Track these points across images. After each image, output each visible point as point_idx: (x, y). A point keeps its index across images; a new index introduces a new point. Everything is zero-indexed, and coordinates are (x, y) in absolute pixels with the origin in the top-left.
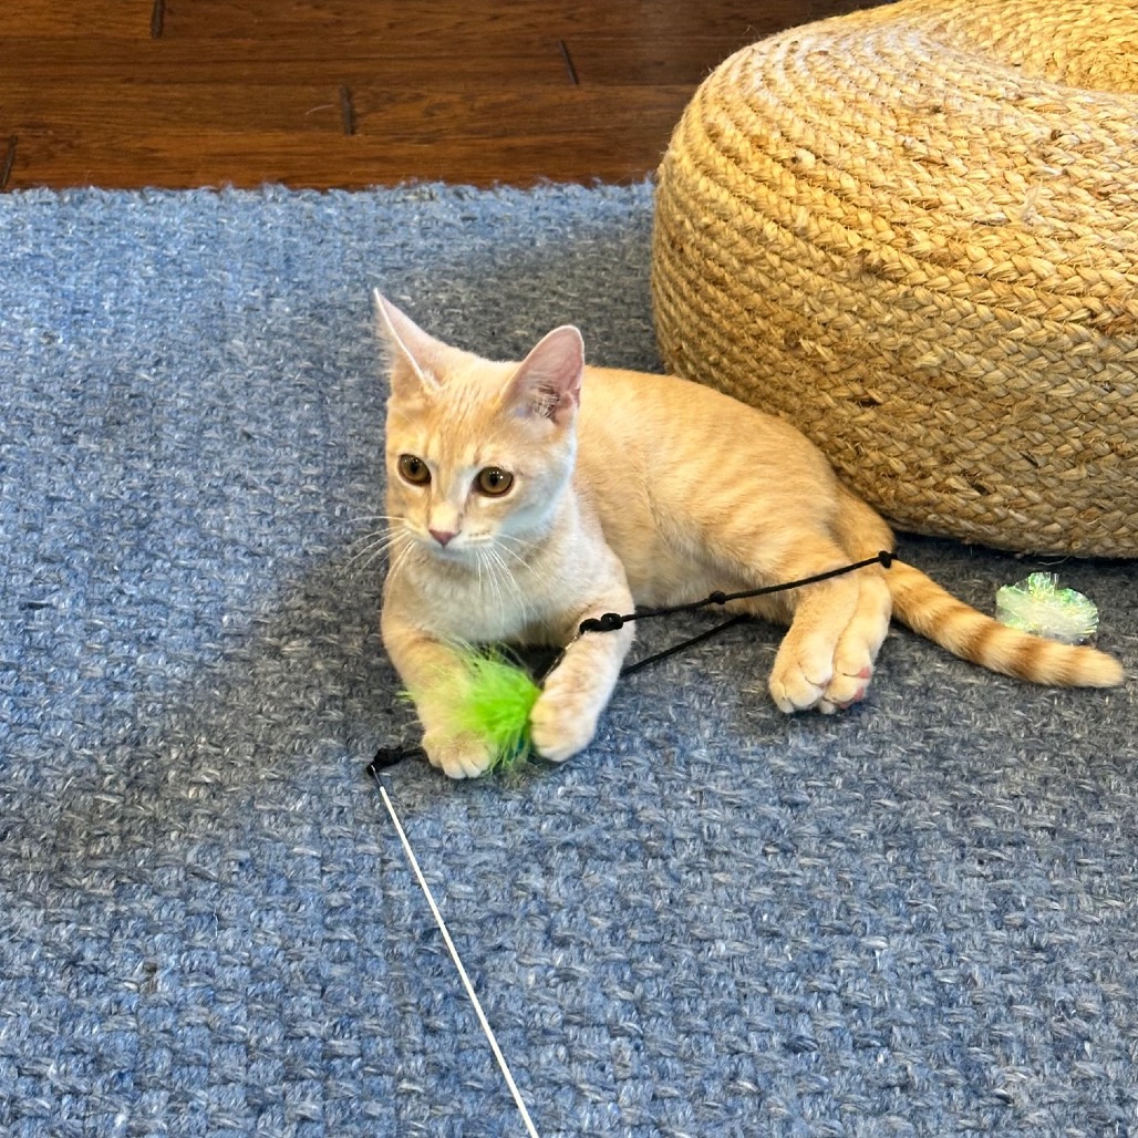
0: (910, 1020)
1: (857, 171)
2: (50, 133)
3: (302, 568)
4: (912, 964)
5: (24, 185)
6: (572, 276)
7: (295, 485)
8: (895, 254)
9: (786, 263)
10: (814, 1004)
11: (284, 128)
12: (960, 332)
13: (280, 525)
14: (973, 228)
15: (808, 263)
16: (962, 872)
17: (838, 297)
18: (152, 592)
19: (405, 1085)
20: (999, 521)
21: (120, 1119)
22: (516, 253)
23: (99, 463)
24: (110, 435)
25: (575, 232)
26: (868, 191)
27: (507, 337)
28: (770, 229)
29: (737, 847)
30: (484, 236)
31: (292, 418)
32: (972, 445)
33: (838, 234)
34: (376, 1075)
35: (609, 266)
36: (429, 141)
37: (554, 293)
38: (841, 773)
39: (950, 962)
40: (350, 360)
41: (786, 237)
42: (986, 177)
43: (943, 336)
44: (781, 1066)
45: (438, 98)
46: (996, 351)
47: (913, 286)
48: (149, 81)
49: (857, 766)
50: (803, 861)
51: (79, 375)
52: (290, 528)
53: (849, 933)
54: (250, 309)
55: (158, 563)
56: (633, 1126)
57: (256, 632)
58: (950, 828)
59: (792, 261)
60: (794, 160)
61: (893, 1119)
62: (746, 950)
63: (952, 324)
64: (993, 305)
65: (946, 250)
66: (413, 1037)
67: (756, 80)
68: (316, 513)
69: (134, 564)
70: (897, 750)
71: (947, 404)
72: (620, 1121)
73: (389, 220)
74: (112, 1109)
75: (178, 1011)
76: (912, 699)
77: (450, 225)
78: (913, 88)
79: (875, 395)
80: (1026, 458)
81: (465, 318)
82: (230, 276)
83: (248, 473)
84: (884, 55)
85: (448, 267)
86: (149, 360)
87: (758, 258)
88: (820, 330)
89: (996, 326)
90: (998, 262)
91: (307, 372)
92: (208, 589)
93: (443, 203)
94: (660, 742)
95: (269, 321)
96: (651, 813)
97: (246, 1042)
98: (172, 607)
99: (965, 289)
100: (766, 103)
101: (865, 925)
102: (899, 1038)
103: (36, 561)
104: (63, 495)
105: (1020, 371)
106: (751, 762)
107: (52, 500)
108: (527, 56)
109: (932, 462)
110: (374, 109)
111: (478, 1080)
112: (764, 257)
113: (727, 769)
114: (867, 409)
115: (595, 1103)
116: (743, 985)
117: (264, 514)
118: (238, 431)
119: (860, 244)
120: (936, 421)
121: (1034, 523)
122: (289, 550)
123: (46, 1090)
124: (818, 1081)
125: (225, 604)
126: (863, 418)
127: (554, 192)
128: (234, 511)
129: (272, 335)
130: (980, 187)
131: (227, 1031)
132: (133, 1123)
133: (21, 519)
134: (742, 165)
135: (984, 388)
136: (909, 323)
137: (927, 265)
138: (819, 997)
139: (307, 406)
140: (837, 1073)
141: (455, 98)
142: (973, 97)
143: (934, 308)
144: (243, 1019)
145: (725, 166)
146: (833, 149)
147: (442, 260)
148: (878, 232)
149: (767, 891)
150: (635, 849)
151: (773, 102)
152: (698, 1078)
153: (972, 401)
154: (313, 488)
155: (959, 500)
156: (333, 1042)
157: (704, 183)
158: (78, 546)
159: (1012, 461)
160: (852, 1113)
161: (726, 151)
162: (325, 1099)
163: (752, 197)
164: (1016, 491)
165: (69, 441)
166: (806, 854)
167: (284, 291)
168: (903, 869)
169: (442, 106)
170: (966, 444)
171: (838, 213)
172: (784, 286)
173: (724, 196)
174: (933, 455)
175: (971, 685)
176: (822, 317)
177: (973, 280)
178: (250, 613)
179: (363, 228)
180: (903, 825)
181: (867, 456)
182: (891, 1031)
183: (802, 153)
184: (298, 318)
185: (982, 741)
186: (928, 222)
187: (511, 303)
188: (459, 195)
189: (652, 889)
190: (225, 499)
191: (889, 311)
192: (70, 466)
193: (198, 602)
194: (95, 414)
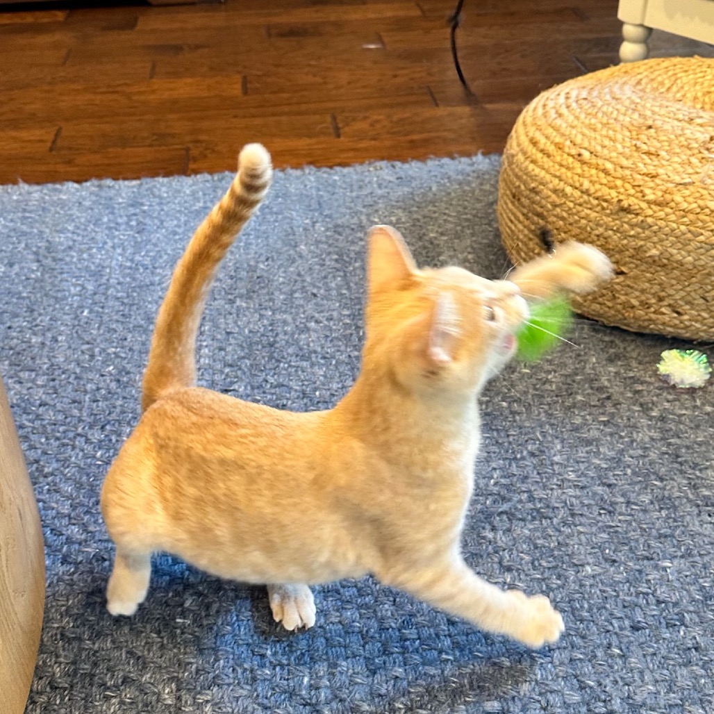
0: (692, 609)
1: (612, 160)
2: (204, 145)
3: (349, 364)
4: (686, 576)
5: (196, 172)
6: (451, 205)
7: (340, 320)
8: (636, 201)
9: (577, 207)
10: (642, 601)
11: (309, 136)
12: (671, 238)
13: (336, 342)
14: (676, 187)
15: (589, 206)
16: (702, 521)
17: (605, 223)
18: (281, 380)
19: (444, 656)
20: (686, 327)
21: (306, 680)
22: (424, 195)
23: (247, 313)
24: (250, 298)
25: (450, 182)
26: (619, 169)
27: (427, 238)
28: (568, 190)
29: (585, 511)
30: (408, 186)
31: (333, 285)
32: (674, 292)
33: (605, 191)
34: (429, 650)
35: (468, 199)
36: (375, 139)
37: (445, 214)
38: (629, 466)
39: (706, 574)
40: (356, 254)
41: (577, 193)
42: (679, 160)
43: (661, 240)
44: (632, 639)
45: (375, 117)
46: (689, 248)
47: (646, 217)
48: (245, 117)
49: (636, 463)
50: (620, 518)
51: (232, 268)
52: (340, 343)
53: (652, 559)
54: (305, 229)
55: (282, 365)
56: (563, 678)
57: (333, 400)
58: (691, 496)
59: (580, 205)
60: (580, 155)
61: (695, 668)
62: (601, 571)
63: (666, 235)
64: (688, 225)
65: (662, 199)
66: (443, 627)
67: (553, 114)
68: (351, 334)
69: (270, 366)
70: (655, 453)
71: (662, 273)
72: (557, 675)
73: (363, 181)
74: (301, 674)
75: (326, 615)
76: (657, 423)
77: (390, 182)
78: (636, 116)
79: (624, 269)
80: (702, 298)
81: (405, 229)
82: (294, 213)
83: (317, 315)
84: (617, 99)
85: (394, 203)
86: (263, 258)
87: (562, 204)
88: (595, 238)
89: (689, 235)
90: (690, 203)
91: (336, 260)
92: (307, 378)
93: (386, 171)
94: (537, 453)
95: (316, 235)
96: (539, 493)
97: (361, 632)
98: (291, 388)
99: (673, 217)
100: (560, 126)
101: (658, 554)
102: (689, 619)
103: (225, 366)
104: (233, 331)
105: (702, 257)
106: (583, 462)
107: (228, 333)
108: (412, 94)
109: (653, 301)
110: (347, 125)
111: (480, 652)
112: (565, 203)
113: (572, 467)
114: (620, 276)
115: (542, 664)
116: (604, 591)
117: (327, 337)
118: (309, 293)
119: (617, 197)
120: (656, 282)
121: (705, 328)
122: (341, 355)
123: (268, 664)
124: (653, 647)
125: (316, 385)
126: (617, 280)
127: (437, 163)
128: (314, 336)
129: (318, 242)
130: (677, 166)
131: (351, 626)
132: (312, 682)
133: (216, 344)
134: (552, 158)
135: (682, 265)
136: (643, 235)
137: (653, 206)
138: (644, 598)
139: (339, 279)
140: (661, 642)
141: (382, 117)
142: (667, 119)
143: (657, 227)
144: (358, 619)
145: (542, 158)
146: (599, 148)
147: (391, 200)
148: (626, 190)
149: (605, 536)
150: (535, 514)
151: (564, 125)
152: (591, 648)
153: (675, 271)
154: (348, 322)
155: (667, 318)
156: (404, 631)
157: (531, 167)
158: (243, 358)
159: (695, 299)
160: (673, 665)
161: (542, 151)
162: (405, 665)
163: (558, 174)
164: (696, 313)
165: (232, 302)
166: (621, 514)
167: (320, 220)
168: (671, 520)
169: (377, 121)
170: (671, 292)
171: (604, 181)
172: (576, 217)
173: (543, 173)
174: (654, 297)
175: (684, 414)
176: (597, 232)
177: (677, 213)
178: (329, 389)
179: (351, 186)
180: (667, 496)
181: (619, 298)
182: (684, 616)
183: (583, 151)
184: (328, 233)
185: (696, 446)
186: (652, 184)
187: (426, 220)
188: (393, 167)
189: (547, 537)
190: (308, 329)
191: (633, 229)
192: (235, 315)
193: (303, 385)
194: (242, 288)
